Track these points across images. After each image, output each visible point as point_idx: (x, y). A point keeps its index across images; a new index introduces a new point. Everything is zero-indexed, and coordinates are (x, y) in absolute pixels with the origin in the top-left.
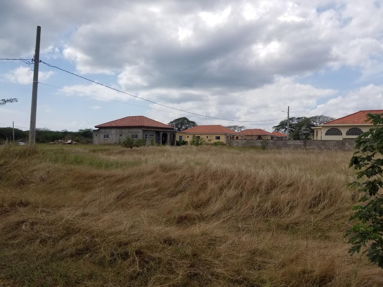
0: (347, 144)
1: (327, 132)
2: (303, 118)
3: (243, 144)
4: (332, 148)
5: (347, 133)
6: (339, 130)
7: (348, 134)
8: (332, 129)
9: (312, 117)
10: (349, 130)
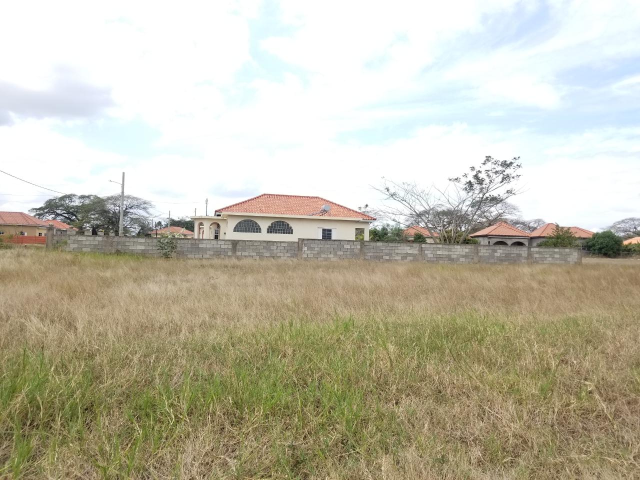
0: (306, 248)
1: (237, 225)
2: (92, 198)
3: (95, 245)
4: (282, 255)
5: (268, 229)
6: (256, 223)
7: (271, 230)
8: (245, 221)
9: (112, 197)
10: (272, 224)
